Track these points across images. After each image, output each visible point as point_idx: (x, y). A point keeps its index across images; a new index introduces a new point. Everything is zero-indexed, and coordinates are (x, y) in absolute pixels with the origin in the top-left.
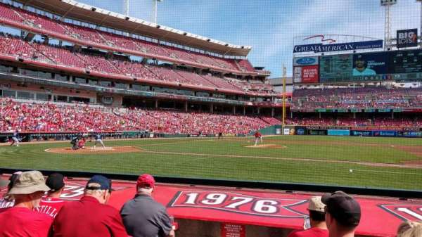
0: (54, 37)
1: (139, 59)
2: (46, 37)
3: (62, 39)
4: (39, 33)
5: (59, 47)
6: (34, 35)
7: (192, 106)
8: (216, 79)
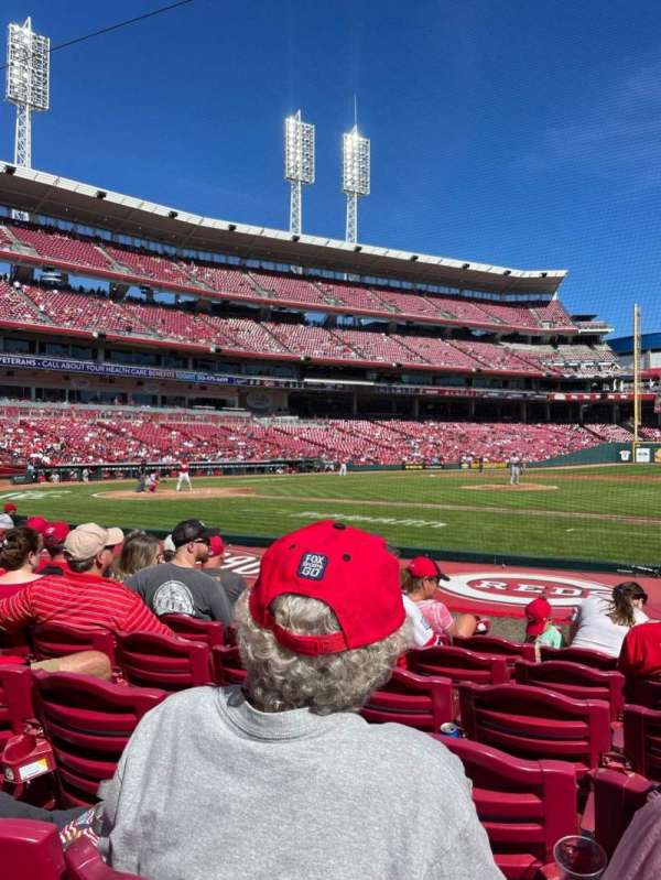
0: (161, 287)
1: (320, 317)
2: (148, 289)
3: (178, 291)
4: (135, 282)
5: (176, 307)
6: (128, 287)
7: (430, 407)
8: (484, 349)
